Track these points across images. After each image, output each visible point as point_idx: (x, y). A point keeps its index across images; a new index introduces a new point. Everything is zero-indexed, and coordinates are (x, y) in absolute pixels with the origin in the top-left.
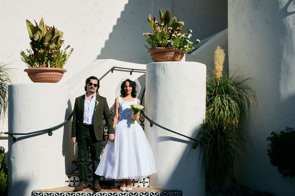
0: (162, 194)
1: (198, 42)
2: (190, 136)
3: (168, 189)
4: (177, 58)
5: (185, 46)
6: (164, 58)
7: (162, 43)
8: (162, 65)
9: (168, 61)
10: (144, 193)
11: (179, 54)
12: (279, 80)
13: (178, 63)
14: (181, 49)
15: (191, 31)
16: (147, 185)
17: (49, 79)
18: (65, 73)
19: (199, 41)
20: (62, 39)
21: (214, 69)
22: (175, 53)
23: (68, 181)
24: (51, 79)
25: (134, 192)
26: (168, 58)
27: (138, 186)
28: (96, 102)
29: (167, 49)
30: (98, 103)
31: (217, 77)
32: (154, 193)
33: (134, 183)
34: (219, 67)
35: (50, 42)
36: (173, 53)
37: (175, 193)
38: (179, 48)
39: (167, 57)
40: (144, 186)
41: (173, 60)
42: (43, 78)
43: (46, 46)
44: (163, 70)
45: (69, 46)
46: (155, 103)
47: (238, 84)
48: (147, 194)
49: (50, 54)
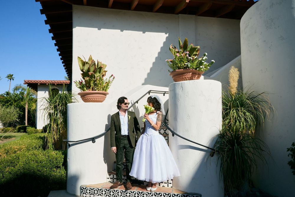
0: (182, 196)
1: (212, 62)
2: (207, 146)
3: (188, 192)
4: (195, 78)
5: (201, 67)
6: (183, 78)
7: (181, 66)
8: (181, 84)
10: (167, 194)
11: (196, 74)
13: (194, 81)
14: (198, 69)
15: (206, 54)
16: (170, 185)
17: (94, 100)
18: (107, 96)
19: (214, 61)
20: (105, 70)
21: (230, 86)
22: (193, 74)
23: (108, 178)
24: (96, 100)
25: (159, 192)
26: (186, 79)
27: (163, 186)
28: (128, 117)
29: (185, 71)
30: (130, 117)
31: (232, 93)
32: (176, 194)
34: (234, 84)
35: (95, 72)
36: (191, 74)
37: (195, 196)
38: (196, 69)
39: (185, 78)
40: (168, 186)
41: (191, 79)
42: (90, 99)
43: (90, 74)
44: (181, 88)
45: (112, 75)
46: (175, 117)
47: (253, 99)
48: (170, 195)
49: (95, 81)
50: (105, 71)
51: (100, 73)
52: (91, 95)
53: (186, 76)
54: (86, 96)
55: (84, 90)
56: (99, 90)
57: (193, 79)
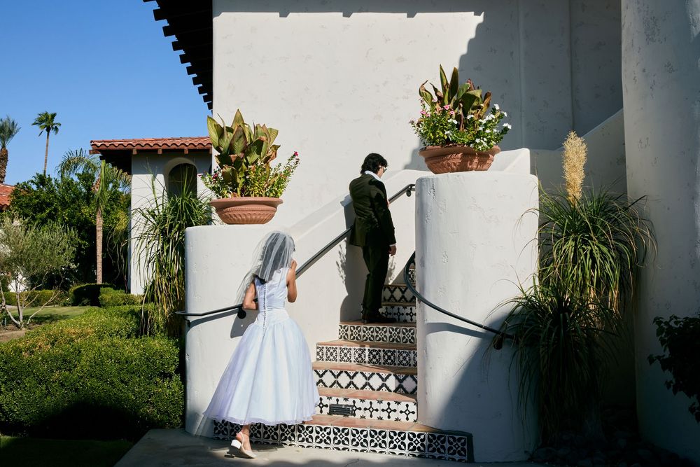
0: (430, 437)
1: (506, 129)
2: (485, 324)
3: (443, 429)
4: (471, 165)
5: (478, 141)
7: (436, 138)
8: (431, 181)
9: (453, 171)
10: (397, 432)
11: (473, 155)
12: (693, 199)
14: (472, 145)
15: (497, 107)
16: (412, 417)
17: (249, 217)
18: (279, 207)
19: (510, 127)
22: (465, 155)
25: (379, 428)
26: (451, 167)
27: (397, 419)
29: (445, 149)
32: (417, 433)
33: (389, 413)
35: (246, 151)
36: (459, 155)
37: (457, 437)
38: (469, 144)
39: (449, 165)
40: (407, 419)
41: (463, 168)
42: (235, 215)
43: (233, 160)
44: (432, 190)
45: (296, 154)
46: (422, 257)
48: (403, 434)
49: (246, 174)
50: (274, 146)
51: (259, 153)
52: (238, 207)
53: (449, 162)
54: (226, 210)
55: (222, 195)
56: (255, 196)
57: (467, 170)
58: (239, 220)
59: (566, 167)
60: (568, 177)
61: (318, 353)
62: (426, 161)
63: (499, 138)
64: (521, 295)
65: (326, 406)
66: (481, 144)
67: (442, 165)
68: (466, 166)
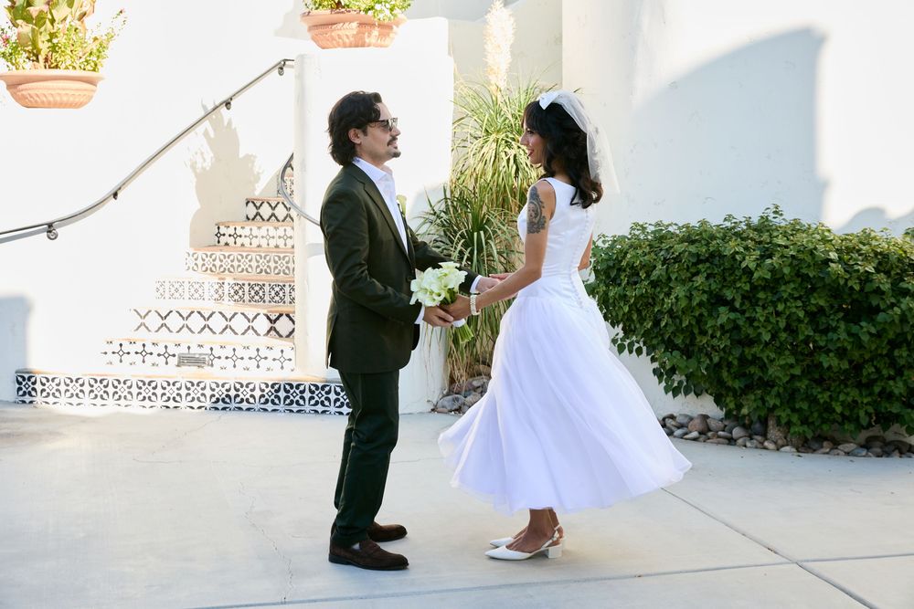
0: (312, 388)
4: (369, 38)
9: (345, 46)
10: (270, 383)
11: (372, 26)
14: (371, 12)
16: (289, 365)
17: (51, 100)
18: (100, 85)
22: (361, 24)
23: (105, 353)
24: (58, 99)
25: (245, 379)
26: (343, 40)
27: (269, 369)
32: (295, 384)
33: (258, 361)
35: (51, 3)
36: (354, 25)
38: (366, 11)
39: (339, 37)
40: (282, 367)
41: (359, 43)
42: (37, 95)
43: (34, 15)
45: (120, 12)
49: (53, 35)
51: (70, 5)
52: (42, 84)
53: (340, 33)
54: (21, 87)
55: (16, 65)
56: (67, 68)
57: (363, 45)
58: (43, 102)
59: (489, 47)
60: (490, 60)
61: (158, 290)
62: (310, 29)
63: (405, 5)
64: (428, 209)
65: (174, 355)
66: (381, 11)
67: (332, 37)
68: (363, 38)
